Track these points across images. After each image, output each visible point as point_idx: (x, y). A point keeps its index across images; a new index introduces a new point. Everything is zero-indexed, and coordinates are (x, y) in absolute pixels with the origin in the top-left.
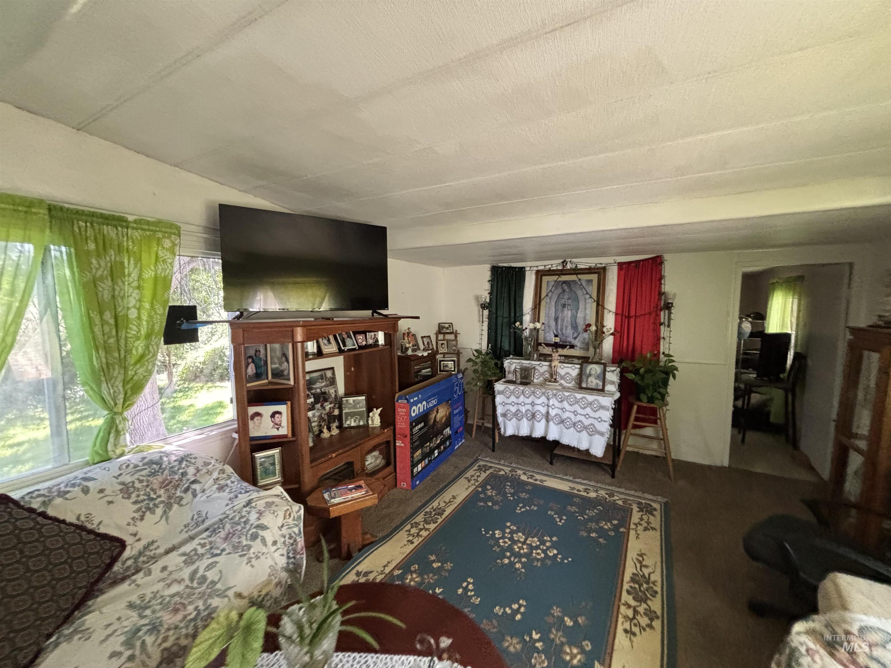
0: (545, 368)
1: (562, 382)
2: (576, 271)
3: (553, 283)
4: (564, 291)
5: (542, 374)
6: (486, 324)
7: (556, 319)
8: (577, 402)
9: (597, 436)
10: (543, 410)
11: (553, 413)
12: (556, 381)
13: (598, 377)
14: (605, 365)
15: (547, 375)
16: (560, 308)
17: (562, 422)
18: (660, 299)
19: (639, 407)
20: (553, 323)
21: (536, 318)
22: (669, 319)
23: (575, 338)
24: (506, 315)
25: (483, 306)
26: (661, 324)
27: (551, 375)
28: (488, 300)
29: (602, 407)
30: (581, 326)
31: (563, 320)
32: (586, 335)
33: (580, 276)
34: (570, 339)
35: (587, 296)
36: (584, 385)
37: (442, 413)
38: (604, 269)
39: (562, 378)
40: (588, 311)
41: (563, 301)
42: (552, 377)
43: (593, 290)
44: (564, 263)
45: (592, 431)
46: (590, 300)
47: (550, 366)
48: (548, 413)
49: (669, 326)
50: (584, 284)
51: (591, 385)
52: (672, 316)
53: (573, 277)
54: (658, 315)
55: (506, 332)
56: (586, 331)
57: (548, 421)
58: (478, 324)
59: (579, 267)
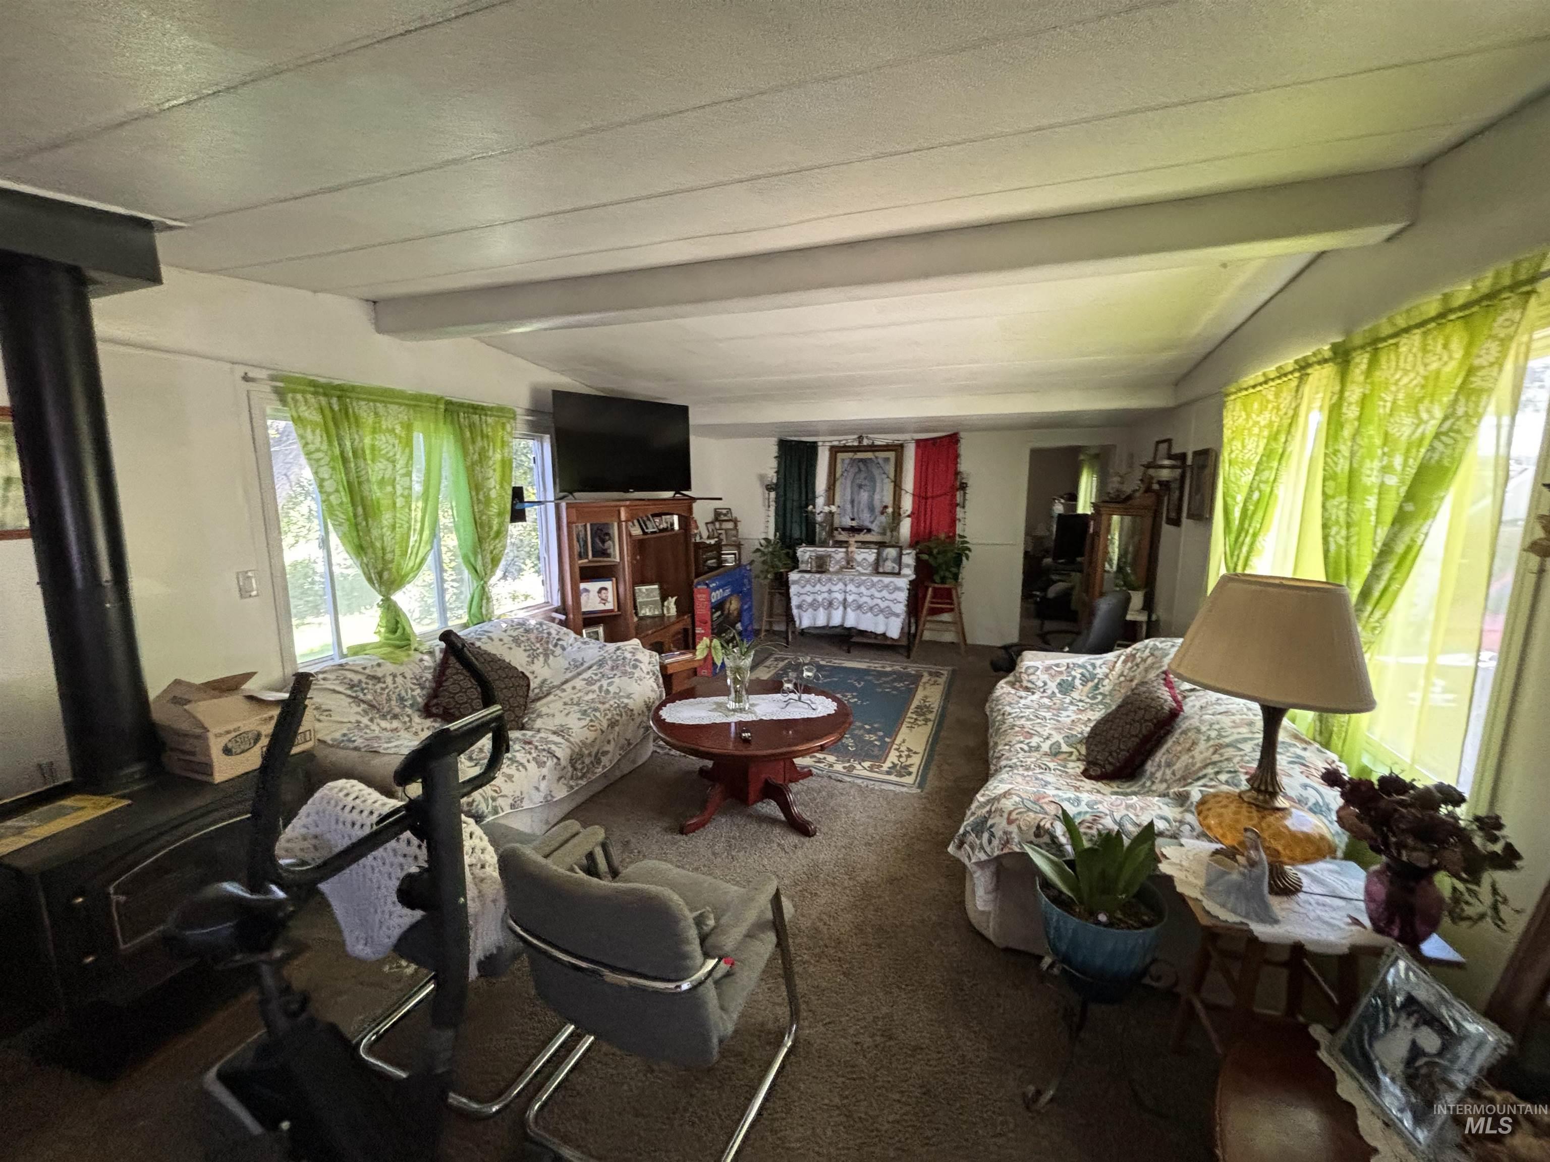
0: (842, 555)
1: (859, 568)
2: (873, 448)
3: (847, 461)
4: (860, 470)
5: (838, 562)
6: (772, 509)
7: (852, 502)
8: (873, 585)
9: (893, 618)
10: (840, 597)
11: (850, 599)
12: (852, 567)
13: (894, 561)
14: (901, 548)
15: (844, 563)
16: (856, 489)
17: (859, 607)
18: (956, 479)
19: (935, 589)
20: (849, 506)
21: (830, 501)
22: (965, 500)
23: (872, 522)
24: (796, 497)
25: (769, 488)
26: (957, 505)
27: (848, 563)
28: (775, 481)
29: (898, 589)
30: (878, 508)
31: (859, 503)
32: (883, 518)
33: (877, 454)
34: (867, 524)
35: (884, 476)
36: (881, 570)
37: (734, 605)
38: (901, 446)
39: (859, 564)
40: (885, 493)
41: (858, 482)
42: (849, 563)
43: (891, 469)
44: (860, 438)
45: (889, 613)
46: (887, 480)
47: (847, 552)
48: (845, 600)
49: (964, 507)
50: (881, 461)
51: (888, 569)
52: (968, 496)
53: (869, 455)
54: (954, 496)
55: (796, 517)
56: (882, 513)
57: (845, 608)
58: (762, 510)
59: (877, 443)
